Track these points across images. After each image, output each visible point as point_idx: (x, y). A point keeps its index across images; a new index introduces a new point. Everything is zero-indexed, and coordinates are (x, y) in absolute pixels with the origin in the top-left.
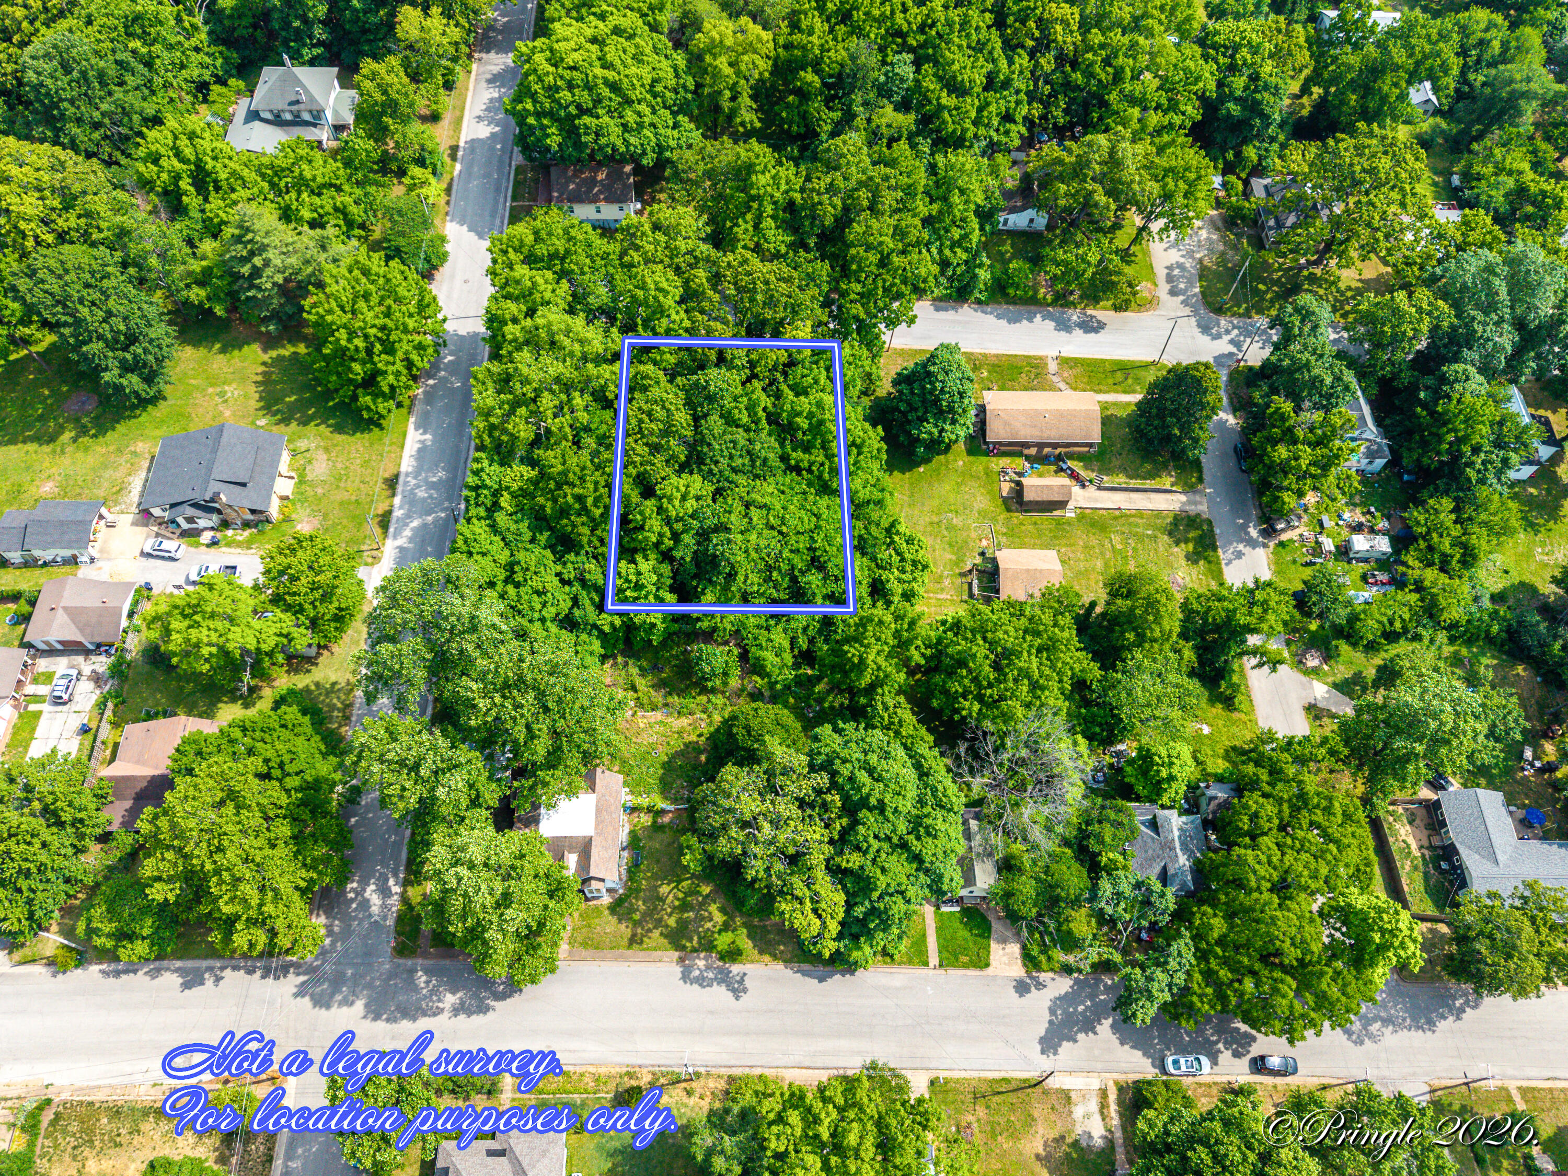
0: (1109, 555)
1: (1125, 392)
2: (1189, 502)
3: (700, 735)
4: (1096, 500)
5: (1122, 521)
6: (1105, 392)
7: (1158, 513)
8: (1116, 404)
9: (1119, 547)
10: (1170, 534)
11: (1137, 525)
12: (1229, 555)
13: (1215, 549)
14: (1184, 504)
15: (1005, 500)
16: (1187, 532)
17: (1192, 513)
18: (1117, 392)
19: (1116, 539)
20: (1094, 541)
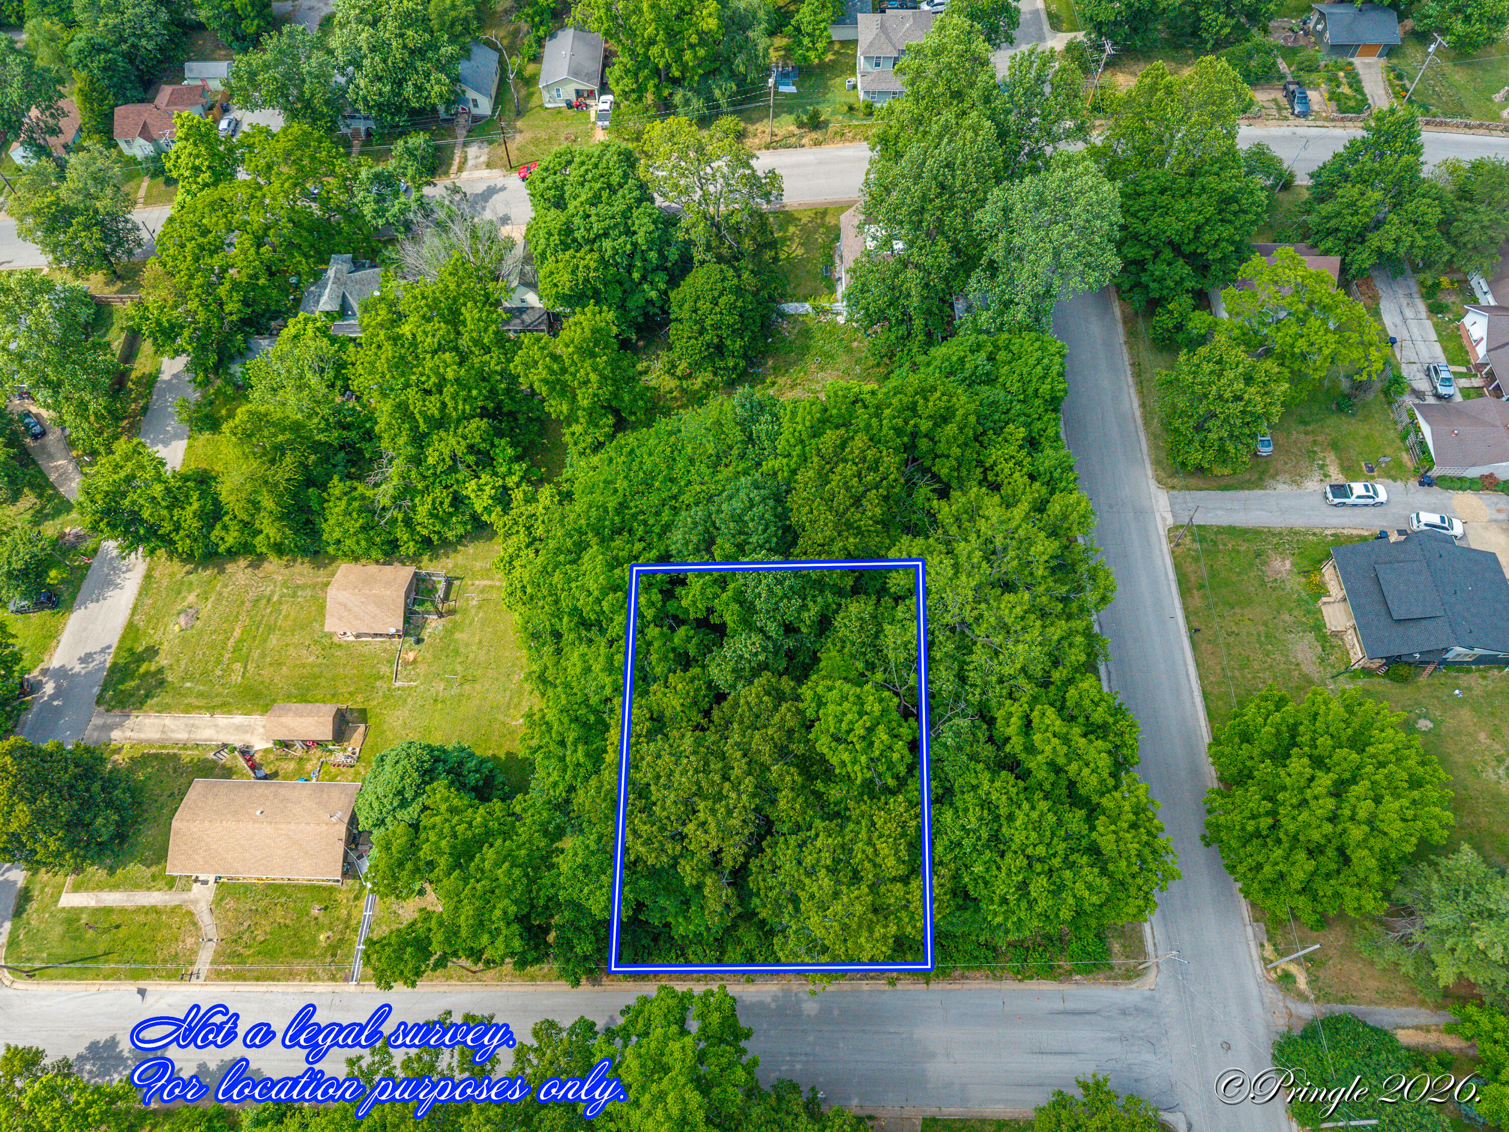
0: (256, 654)
1: (109, 911)
2: (112, 728)
3: (773, 384)
4: (239, 728)
5: (218, 701)
6: (140, 910)
7: (164, 708)
8: (136, 886)
9: (238, 666)
10: (162, 683)
11: (200, 695)
12: (99, 658)
13: (114, 667)
14: (120, 725)
15: (365, 721)
16: (138, 688)
17: (117, 712)
18: (123, 911)
19: (236, 678)
20: (266, 672)
